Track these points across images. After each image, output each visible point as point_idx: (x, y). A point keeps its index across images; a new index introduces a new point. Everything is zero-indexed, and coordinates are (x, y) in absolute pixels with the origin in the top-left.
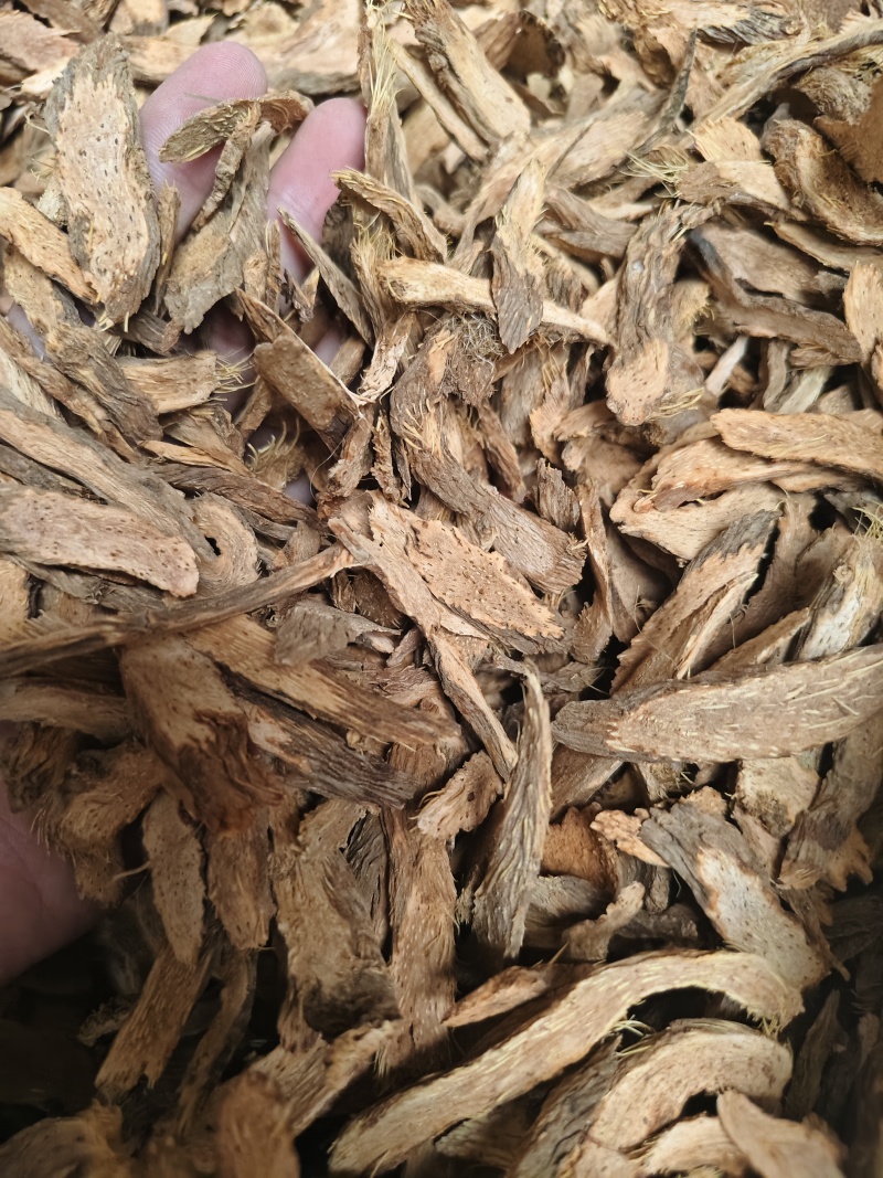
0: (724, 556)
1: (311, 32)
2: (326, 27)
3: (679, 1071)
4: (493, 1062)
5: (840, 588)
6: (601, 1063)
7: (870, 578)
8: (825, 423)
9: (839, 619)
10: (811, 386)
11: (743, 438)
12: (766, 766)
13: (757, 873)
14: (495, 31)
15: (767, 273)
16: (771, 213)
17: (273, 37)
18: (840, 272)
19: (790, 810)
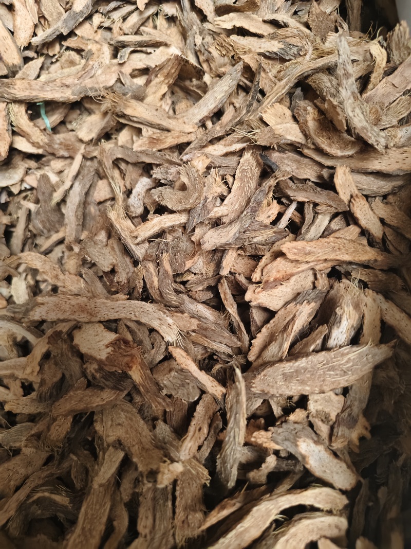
0: (296, 304)
1: (90, 67)
2: (96, 65)
3: (300, 536)
4: (223, 543)
5: (339, 317)
6: (268, 538)
7: (351, 311)
8: (331, 242)
9: (340, 330)
10: (323, 221)
11: (295, 254)
12: (319, 398)
13: (321, 444)
14: (170, 63)
15: (302, 170)
16: (300, 146)
17: (73, 69)
18: (332, 168)
19: (331, 415)
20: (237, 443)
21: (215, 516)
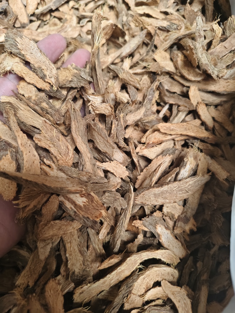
0: (163, 156)
1: (65, 27)
2: (68, 26)
3: (151, 276)
4: (109, 277)
5: (185, 163)
6: (134, 276)
7: (192, 160)
8: (185, 125)
9: (185, 170)
10: (182, 116)
11: (165, 130)
12: (169, 205)
13: (169, 230)
14: (108, 28)
15: (173, 88)
16: (172, 74)
17: (56, 28)
18: (189, 87)
19: (175, 215)
20: (123, 226)
21: (107, 262)
